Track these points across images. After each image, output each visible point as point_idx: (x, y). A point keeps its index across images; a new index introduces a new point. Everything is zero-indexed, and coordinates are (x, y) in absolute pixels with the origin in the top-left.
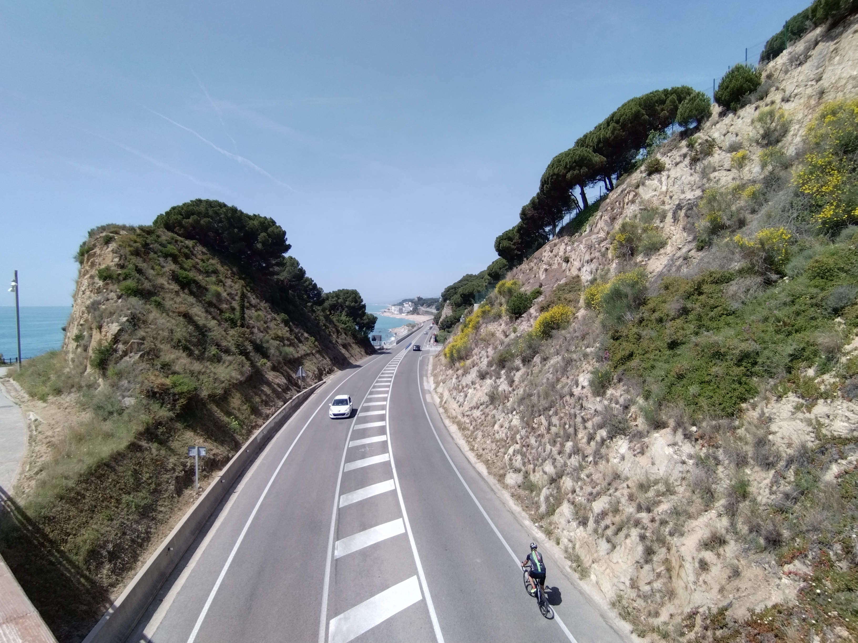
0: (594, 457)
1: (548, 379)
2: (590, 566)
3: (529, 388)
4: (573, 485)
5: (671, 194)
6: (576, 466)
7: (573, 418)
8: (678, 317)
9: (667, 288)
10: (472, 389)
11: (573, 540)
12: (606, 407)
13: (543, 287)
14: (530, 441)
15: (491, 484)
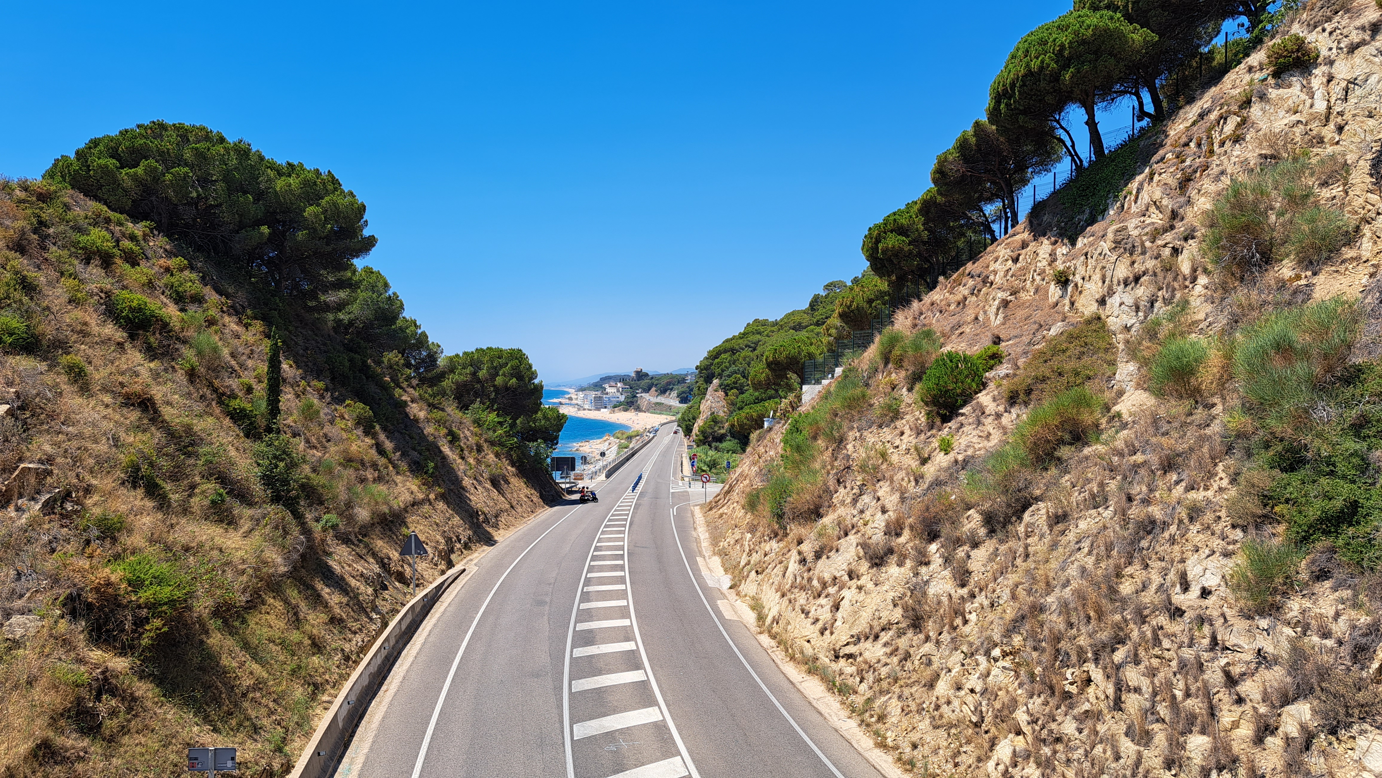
1: (1083, 570)
5: (1339, 120)
7: (1193, 671)
10: (854, 590)
12: (1291, 646)
13: (1003, 344)
14: (1060, 728)
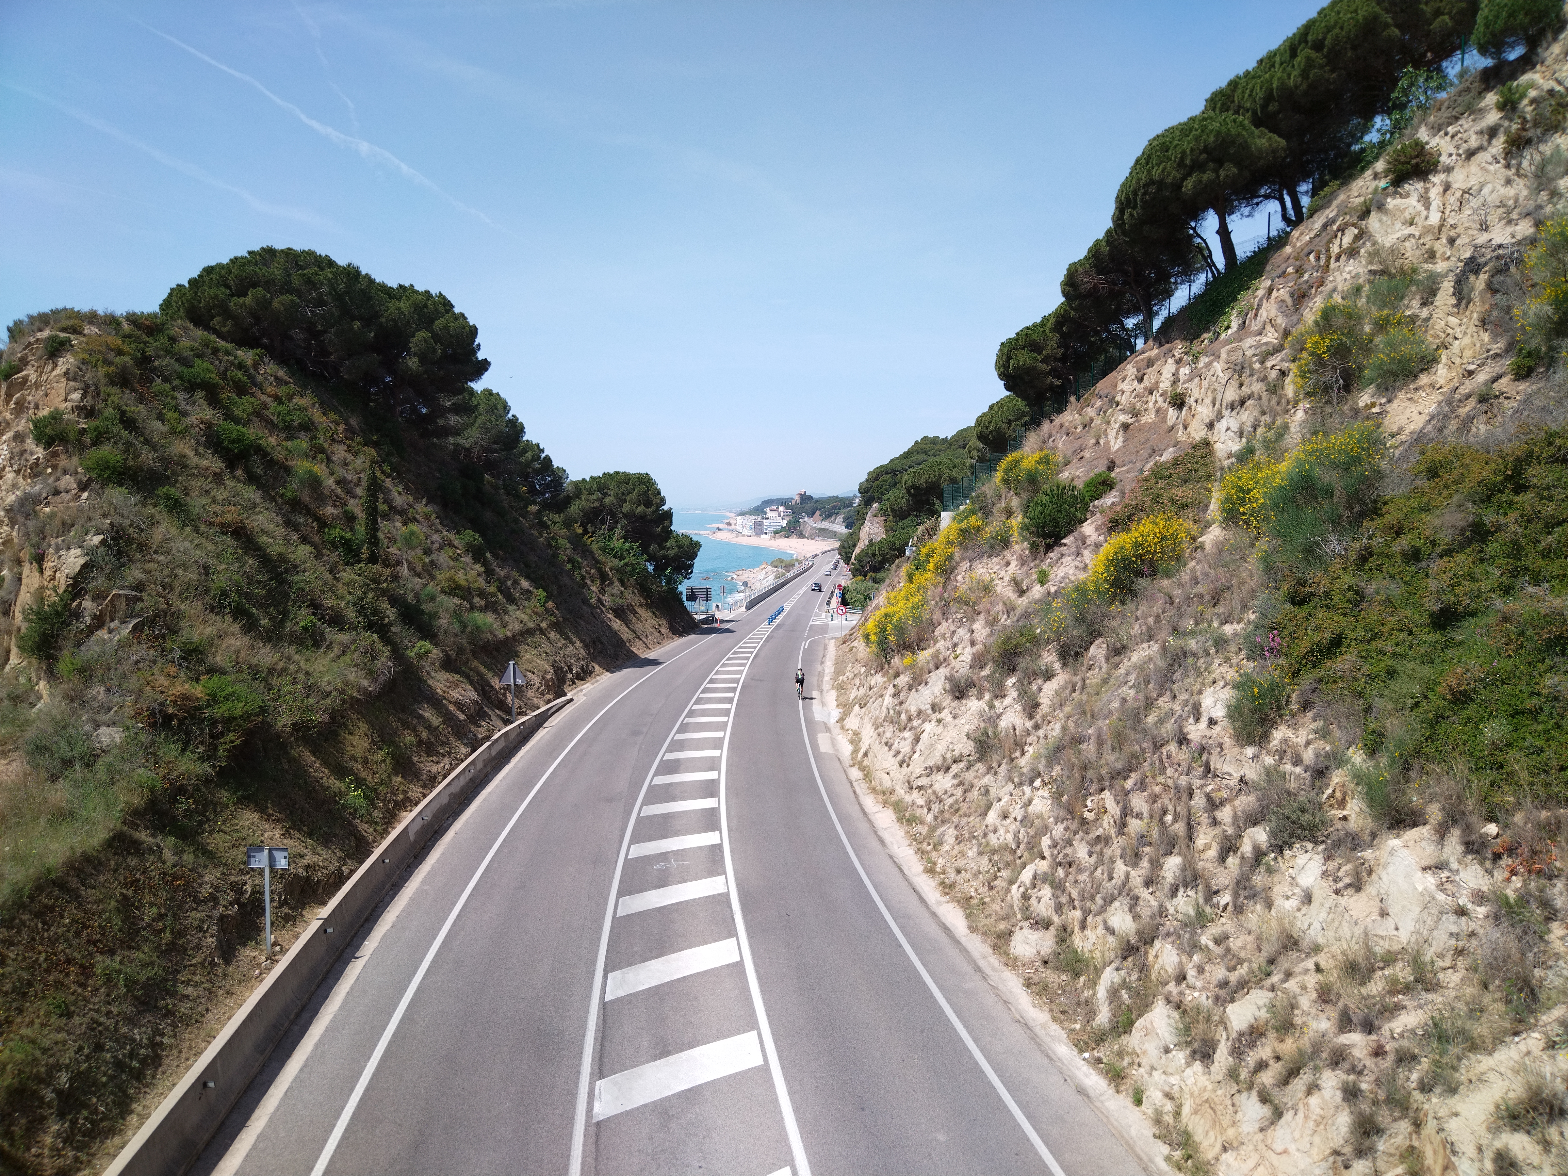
0: (1236, 895)
1: (1124, 700)
2: (1217, 1159)
3: (1076, 723)
4: (1180, 963)
5: (1452, 233)
6: (1189, 916)
7: (1184, 797)
8: (1461, 548)
9: (1433, 473)
10: (934, 723)
11: (1176, 1095)
12: (1268, 772)
13: (1117, 470)
14: (1074, 852)
15: (976, 954)
